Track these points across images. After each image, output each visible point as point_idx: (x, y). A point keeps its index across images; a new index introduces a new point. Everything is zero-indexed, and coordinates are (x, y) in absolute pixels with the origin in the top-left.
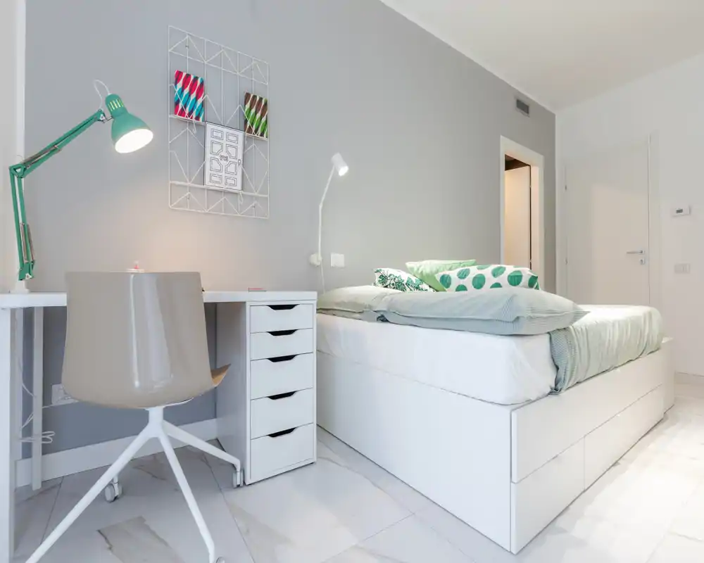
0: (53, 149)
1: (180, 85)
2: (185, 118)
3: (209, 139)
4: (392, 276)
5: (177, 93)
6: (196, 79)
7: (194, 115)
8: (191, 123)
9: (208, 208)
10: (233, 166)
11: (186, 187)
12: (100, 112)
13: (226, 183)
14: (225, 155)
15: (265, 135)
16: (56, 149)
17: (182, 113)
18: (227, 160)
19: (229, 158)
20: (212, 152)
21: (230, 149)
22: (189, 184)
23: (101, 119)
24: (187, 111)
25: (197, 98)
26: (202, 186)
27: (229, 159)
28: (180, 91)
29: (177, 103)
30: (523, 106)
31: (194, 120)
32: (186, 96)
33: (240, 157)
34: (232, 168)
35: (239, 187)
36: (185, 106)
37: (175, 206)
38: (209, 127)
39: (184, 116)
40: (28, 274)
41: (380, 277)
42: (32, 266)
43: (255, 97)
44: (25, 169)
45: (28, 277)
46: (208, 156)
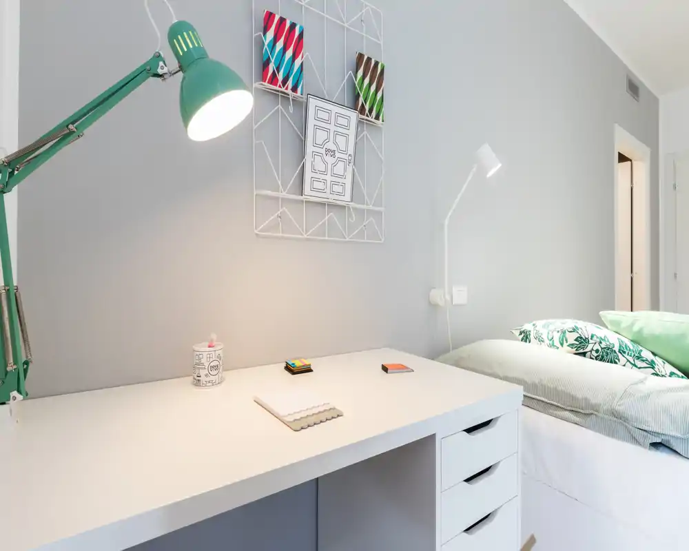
0: (65, 134)
1: (270, 35)
2: (277, 88)
3: (311, 122)
4: (595, 338)
5: (266, 46)
6: (293, 26)
7: (290, 83)
8: (285, 97)
9: (307, 231)
10: (341, 165)
11: (277, 199)
12: (158, 57)
13: (332, 192)
14: (333, 147)
15: (381, 117)
16: (71, 133)
17: (273, 80)
18: (333, 156)
19: (336, 152)
20: (315, 144)
21: (339, 138)
22: (284, 194)
23: (160, 71)
24: (280, 77)
25: (295, 57)
26: (300, 198)
27: (337, 155)
28: (272, 44)
29: (266, 64)
30: (634, 88)
31: (289, 91)
32: (279, 52)
33: (351, 151)
34: (339, 168)
35: (347, 197)
36: (278, 69)
37: (261, 231)
38: (313, 102)
39: (276, 85)
40: (15, 393)
41: (576, 340)
42: (25, 371)
43: (369, 59)
44: (12, 174)
45: (15, 398)
46: (310, 148)
